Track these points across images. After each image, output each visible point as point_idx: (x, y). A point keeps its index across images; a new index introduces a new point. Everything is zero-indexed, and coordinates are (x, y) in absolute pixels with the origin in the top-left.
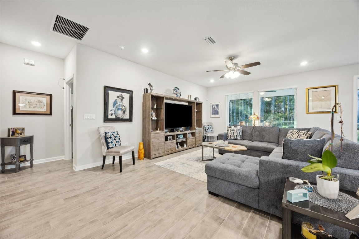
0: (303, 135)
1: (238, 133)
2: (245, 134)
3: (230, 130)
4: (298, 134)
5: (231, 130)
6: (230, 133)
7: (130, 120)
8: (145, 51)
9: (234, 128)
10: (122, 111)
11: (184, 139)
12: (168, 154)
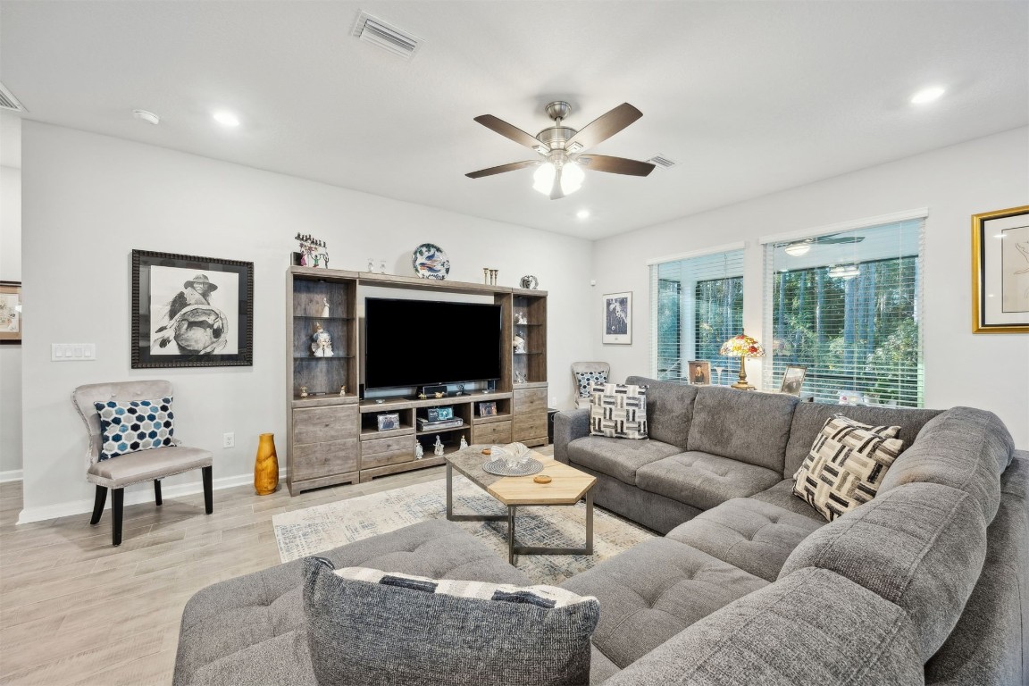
0: (860, 450)
1: (628, 411)
2: (662, 419)
3: (600, 399)
4: (839, 445)
5: (603, 399)
6: (597, 413)
7: (244, 357)
8: (226, 119)
9: (614, 394)
10: (209, 331)
11: (459, 424)
12: (374, 478)
